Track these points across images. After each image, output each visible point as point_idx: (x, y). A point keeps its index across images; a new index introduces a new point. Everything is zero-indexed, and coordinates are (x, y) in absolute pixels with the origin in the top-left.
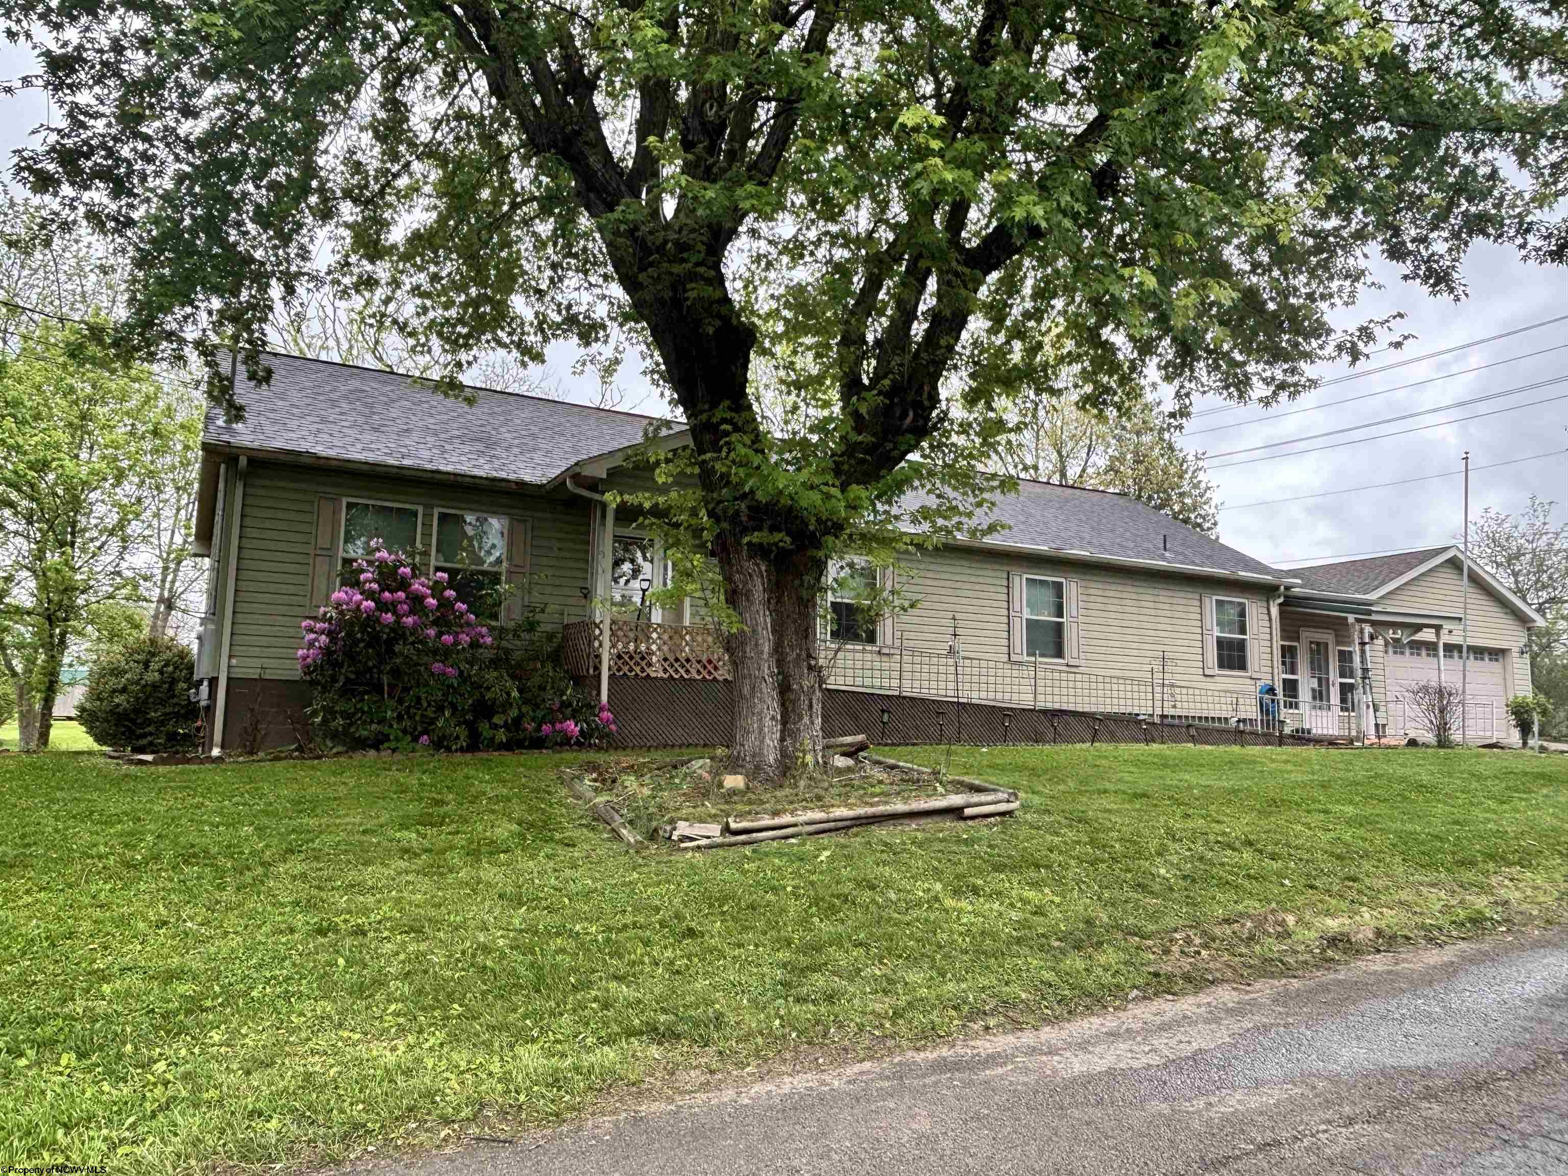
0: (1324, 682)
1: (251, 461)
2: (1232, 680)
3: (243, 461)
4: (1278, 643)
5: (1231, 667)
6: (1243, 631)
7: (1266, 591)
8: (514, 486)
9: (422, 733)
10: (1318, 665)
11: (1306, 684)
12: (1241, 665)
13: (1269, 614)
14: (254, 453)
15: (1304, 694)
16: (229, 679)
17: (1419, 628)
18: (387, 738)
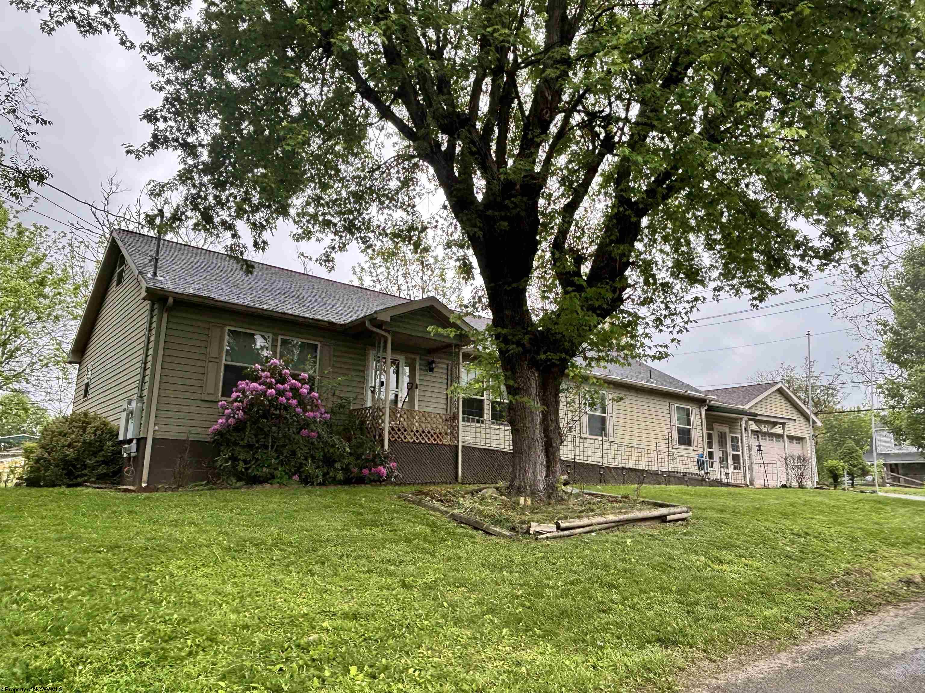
0: (725, 453)
1: (176, 301)
2: (684, 450)
3: (171, 300)
4: (705, 432)
5: (685, 444)
6: (689, 424)
7: (700, 402)
8: (327, 324)
9: (294, 474)
10: (722, 444)
11: (717, 454)
12: (689, 443)
13: (701, 415)
14: (177, 296)
15: (716, 459)
16: (154, 439)
17: (774, 424)
18: (273, 477)
